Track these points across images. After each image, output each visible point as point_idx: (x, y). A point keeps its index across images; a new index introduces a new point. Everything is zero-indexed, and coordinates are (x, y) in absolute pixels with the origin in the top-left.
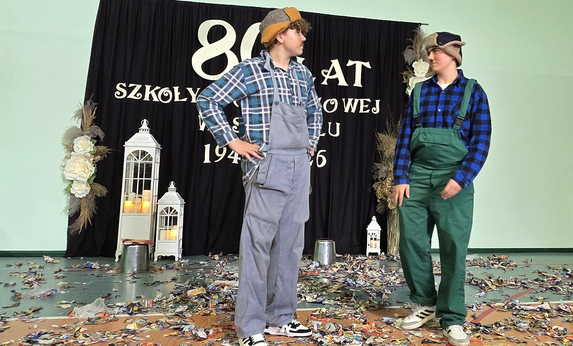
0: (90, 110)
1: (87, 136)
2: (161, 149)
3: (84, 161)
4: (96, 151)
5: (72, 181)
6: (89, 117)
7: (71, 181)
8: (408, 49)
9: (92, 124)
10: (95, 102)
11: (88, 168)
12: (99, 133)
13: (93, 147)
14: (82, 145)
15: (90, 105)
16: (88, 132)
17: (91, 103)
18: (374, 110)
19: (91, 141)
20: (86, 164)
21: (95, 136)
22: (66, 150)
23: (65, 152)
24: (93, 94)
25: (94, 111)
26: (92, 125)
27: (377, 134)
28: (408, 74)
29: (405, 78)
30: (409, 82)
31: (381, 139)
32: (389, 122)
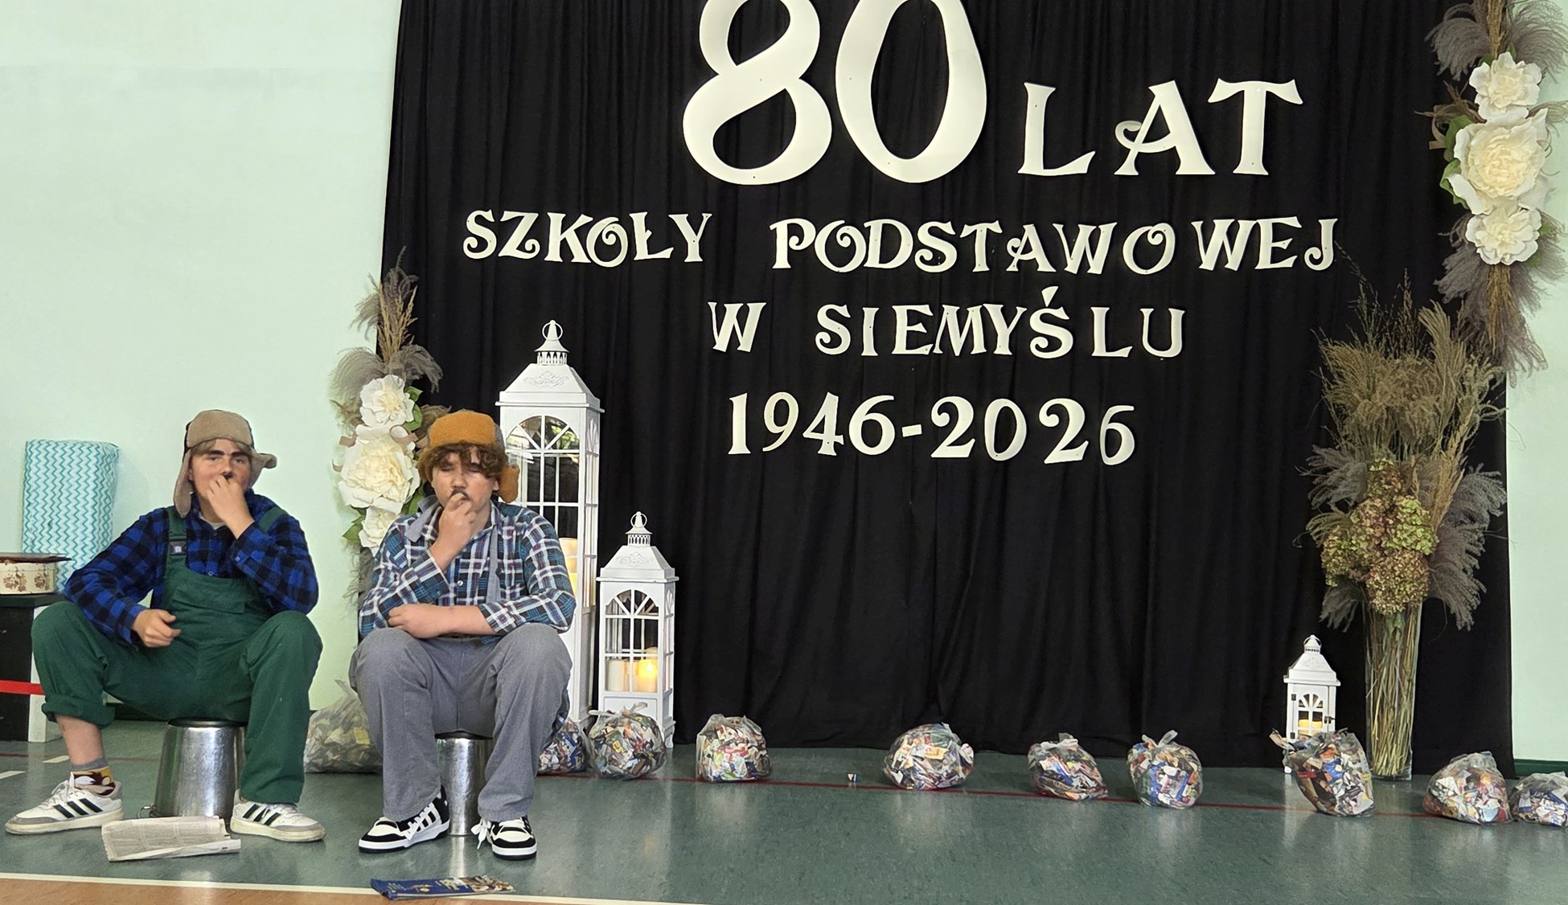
0: (400, 297)
1: (396, 377)
2: (603, 411)
3: (393, 450)
4: (420, 420)
5: (362, 511)
6: (398, 320)
7: (358, 509)
8: (1454, 16)
9: (407, 341)
10: (411, 274)
11: (401, 473)
12: (426, 365)
13: (414, 409)
14: (382, 406)
15: (398, 284)
16: (400, 366)
17: (400, 278)
18: (1311, 256)
19: (405, 391)
20: (398, 461)
21: (418, 378)
22: (342, 419)
23: (338, 425)
24: (404, 249)
25: (409, 302)
26: (405, 343)
27: (1325, 344)
28: (1450, 115)
29: (1440, 131)
30: (1455, 143)
31: (1340, 363)
32: (1370, 298)
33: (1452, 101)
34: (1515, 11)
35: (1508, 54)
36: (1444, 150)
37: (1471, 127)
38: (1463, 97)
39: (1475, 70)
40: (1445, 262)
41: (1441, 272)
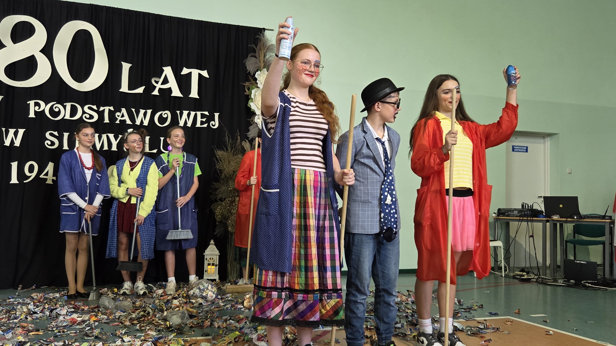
18: (212, 124)
27: (216, 151)
28: (251, 85)
29: (248, 90)
30: (251, 93)
31: (221, 157)
32: (229, 137)
33: (250, 81)
34: (267, 57)
35: (265, 69)
36: (249, 95)
37: (256, 89)
38: (254, 80)
39: (257, 73)
40: (249, 128)
41: (248, 131)
